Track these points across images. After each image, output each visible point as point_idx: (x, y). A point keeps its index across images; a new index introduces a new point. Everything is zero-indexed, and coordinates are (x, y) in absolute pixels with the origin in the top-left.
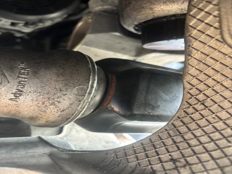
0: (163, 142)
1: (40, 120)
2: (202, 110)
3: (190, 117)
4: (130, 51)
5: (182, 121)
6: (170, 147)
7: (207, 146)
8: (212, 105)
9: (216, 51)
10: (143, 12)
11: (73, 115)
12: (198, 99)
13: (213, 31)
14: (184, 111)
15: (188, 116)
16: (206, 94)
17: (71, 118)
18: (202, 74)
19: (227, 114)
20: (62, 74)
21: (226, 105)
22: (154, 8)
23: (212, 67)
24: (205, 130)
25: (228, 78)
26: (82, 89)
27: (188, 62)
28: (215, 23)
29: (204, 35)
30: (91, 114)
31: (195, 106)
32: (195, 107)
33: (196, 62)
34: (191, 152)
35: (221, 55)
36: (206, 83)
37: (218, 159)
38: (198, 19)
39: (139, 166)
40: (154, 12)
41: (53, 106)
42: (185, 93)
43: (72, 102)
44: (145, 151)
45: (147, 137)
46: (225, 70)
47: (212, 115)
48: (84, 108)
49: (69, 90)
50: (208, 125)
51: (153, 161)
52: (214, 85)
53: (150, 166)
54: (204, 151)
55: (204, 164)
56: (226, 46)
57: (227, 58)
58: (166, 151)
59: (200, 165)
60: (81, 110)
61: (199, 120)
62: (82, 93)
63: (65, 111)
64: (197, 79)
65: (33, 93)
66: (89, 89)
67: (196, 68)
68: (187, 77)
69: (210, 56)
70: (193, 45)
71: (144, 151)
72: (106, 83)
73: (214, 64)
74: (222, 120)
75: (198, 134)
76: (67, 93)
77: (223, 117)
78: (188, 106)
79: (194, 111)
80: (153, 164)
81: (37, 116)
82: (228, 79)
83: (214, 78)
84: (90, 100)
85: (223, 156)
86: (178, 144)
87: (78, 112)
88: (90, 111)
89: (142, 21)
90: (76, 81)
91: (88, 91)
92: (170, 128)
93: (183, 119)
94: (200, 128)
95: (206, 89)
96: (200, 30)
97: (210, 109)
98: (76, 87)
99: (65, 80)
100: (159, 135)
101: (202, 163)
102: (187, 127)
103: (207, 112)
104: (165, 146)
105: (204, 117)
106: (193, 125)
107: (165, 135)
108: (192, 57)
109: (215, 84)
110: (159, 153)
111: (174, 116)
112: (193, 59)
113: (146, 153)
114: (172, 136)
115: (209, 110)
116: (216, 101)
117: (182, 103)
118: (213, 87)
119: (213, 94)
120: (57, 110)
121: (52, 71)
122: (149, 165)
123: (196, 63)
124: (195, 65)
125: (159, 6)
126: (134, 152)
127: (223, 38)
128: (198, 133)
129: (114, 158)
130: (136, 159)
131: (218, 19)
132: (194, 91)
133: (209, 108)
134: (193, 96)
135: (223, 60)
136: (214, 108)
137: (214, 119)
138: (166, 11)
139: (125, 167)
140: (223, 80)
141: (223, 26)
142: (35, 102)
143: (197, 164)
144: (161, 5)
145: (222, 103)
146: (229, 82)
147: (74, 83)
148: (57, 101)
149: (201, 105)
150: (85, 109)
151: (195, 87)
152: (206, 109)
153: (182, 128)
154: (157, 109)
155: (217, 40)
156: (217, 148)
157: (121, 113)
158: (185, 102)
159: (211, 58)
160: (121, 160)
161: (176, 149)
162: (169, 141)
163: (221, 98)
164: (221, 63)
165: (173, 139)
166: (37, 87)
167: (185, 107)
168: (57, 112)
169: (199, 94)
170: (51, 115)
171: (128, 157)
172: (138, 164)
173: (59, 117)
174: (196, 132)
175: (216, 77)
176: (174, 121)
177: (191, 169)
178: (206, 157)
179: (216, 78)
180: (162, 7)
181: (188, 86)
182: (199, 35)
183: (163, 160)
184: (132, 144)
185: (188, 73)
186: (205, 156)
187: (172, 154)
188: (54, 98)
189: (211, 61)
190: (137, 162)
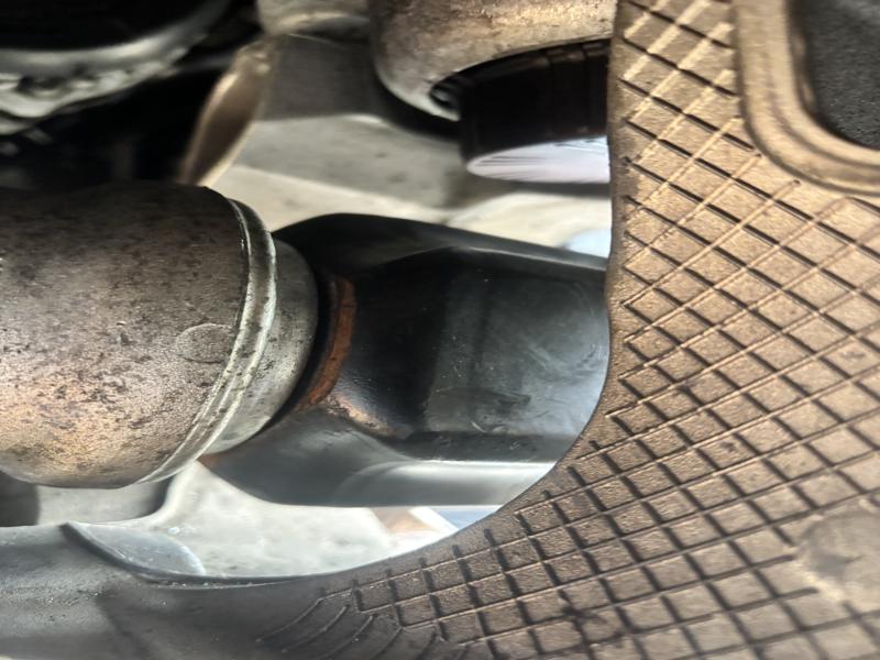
0: (536, 543)
1: (52, 459)
2: (680, 416)
3: (639, 442)
4: (425, 186)
5: (606, 458)
6: (564, 562)
7: (704, 557)
8: (720, 393)
9: (730, 181)
10: (455, 34)
11: (181, 438)
12: (666, 370)
13: (715, 102)
14: (615, 419)
15: (630, 439)
16: (697, 350)
17: (178, 451)
18: (679, 272)
19: (780, 430)
20: (132, 279)
21: (774, 394)
22: (498, 16)
23: (714, 245)
24: (698, 495)
25: (779, 286)
26: (212, 334)
27: (624, 225)
28: (718, 70)
29: (681, 117)
30: (264, 436)
31: (657, 400)
32: (655, 401)
33: (653, 224)
34: (643, 580)
35: (747, 197)
36: (695, 308)
37: (746, 607)
38: (656, 57)
39: (442, 640)
40: (499, 33)
41: (101, 403)
42: (616, 346)
43: (173, 389)
44: (468, 577)
45: (477, 523)
46: (766, 255)
47: (722, 432)
48: (224, 411)
49: (158, 341)
50: (705, 475)
51: (496, 619)
52: (728, 317)
53: (484, 639)
54: (692, 576)
55: (692, 627)
56: (764, 161)
57: (770, 207)
58: (548, 577)
59: (675, 631)
60: (213, 419)
61: (673, 452)
62: (213, 353)
63: (148, 424)
64: (658, 290)
65: (19, 352)
66: (241, 336)
67: (654, 250)
68: (624, 286)
69: (707, 201)
70: (639, 157)
71: (462, 577)
72: (316, 311)
73: (724, 233)
74: (758, 453)
75: (670, 511)
76: (151, 353)
77: (762, 442)
78: (630, 397)
79: (652, 418)
80: (497, 630)
81: (40, 446)
82: (779, 291)
83: (726, 289)
84: (247, 378)
85: (765, 595)
86: (592, 552)
87: (201, 429)
88: (256, 424)
89: (458, 70)
90: (188, 304)
91: (237, 345)
92: (562, 488)
93: (612, 452)
94: (675, 488)
95: (698, 330)
96: (666, 99)
97: (715, 409)
98: (187, 327)
99: (141, 301)
100: (520, 517)
101: (683, 624)
102: (627, 482)
103: (702, 423)
104: (544, 556)
105: (692, 443)
106: (649, 475)
107: (542, 516)
108: (639, 207)
109: (729, 313)
110: (522, 586)
111: (579, 438)
112: (642, 212)
113: (470, 587)
114: (572, 518)
115: (711, 413)
116: (735, 380)
117: (604, 387)
118: (722, 323)
119: (724, 353)
120: (117, 420)
121: (91, 265)
122: (481, 633)
123: (654, 230)
124: (652, 239)
125: (516, 7)
126: (425, 585)
127: (749, 128)
128: (670, 505)
129: (348, 606)
130: (432, 612)
131: (729, 53)
132: (648, 341)
133: (709, 406)
134: (648, 360)
135: (758, 215)
136: (730, 405)
137: (731, 451)
138: (545, 28)
139: (391, 645)
140: (761, 294)
141: (749, 82)
142: (29, 389)
143: (664, 628)
144: (523, 5)
145: (759, 386)
146: (784, 303)
147: (179, 311)
148: (114, 384)
149: (680, 396)
150: (229, 415)
151: (654, 324)
152: (700, 410)
153: (608, 485)
154: (520, 412)
155: (728, 136)
156: (739, 564)
157: (378, 427)
158: (616, 383)
159: (711, 207)
160: (375, 615)
161: (585, 568)
162: (559, 537)
163: (755, 365)
164: (748, 227)
165: (573, 532)
166: (34, 328)
167: (617, 402)
168: (115, 430)
169: (667, 351)
170: (94, 438)
171: (402, 603)
172: (440, 633)
173: (125, 446)
174: (663, 502)
175: (732, 285)
176: (578, 458)
177: (640, 648)
178: (696, 601)
179: (734, 288)
180: (527, 13)
181: (626, 320)
182: (661, 119)
183: (536, 613)
184: (421, 551)
185: (627, 270)
186: (694, 599)
187: (572, 589)
188: (101, 374)
189: (713, 221)
190: (435, 621)
